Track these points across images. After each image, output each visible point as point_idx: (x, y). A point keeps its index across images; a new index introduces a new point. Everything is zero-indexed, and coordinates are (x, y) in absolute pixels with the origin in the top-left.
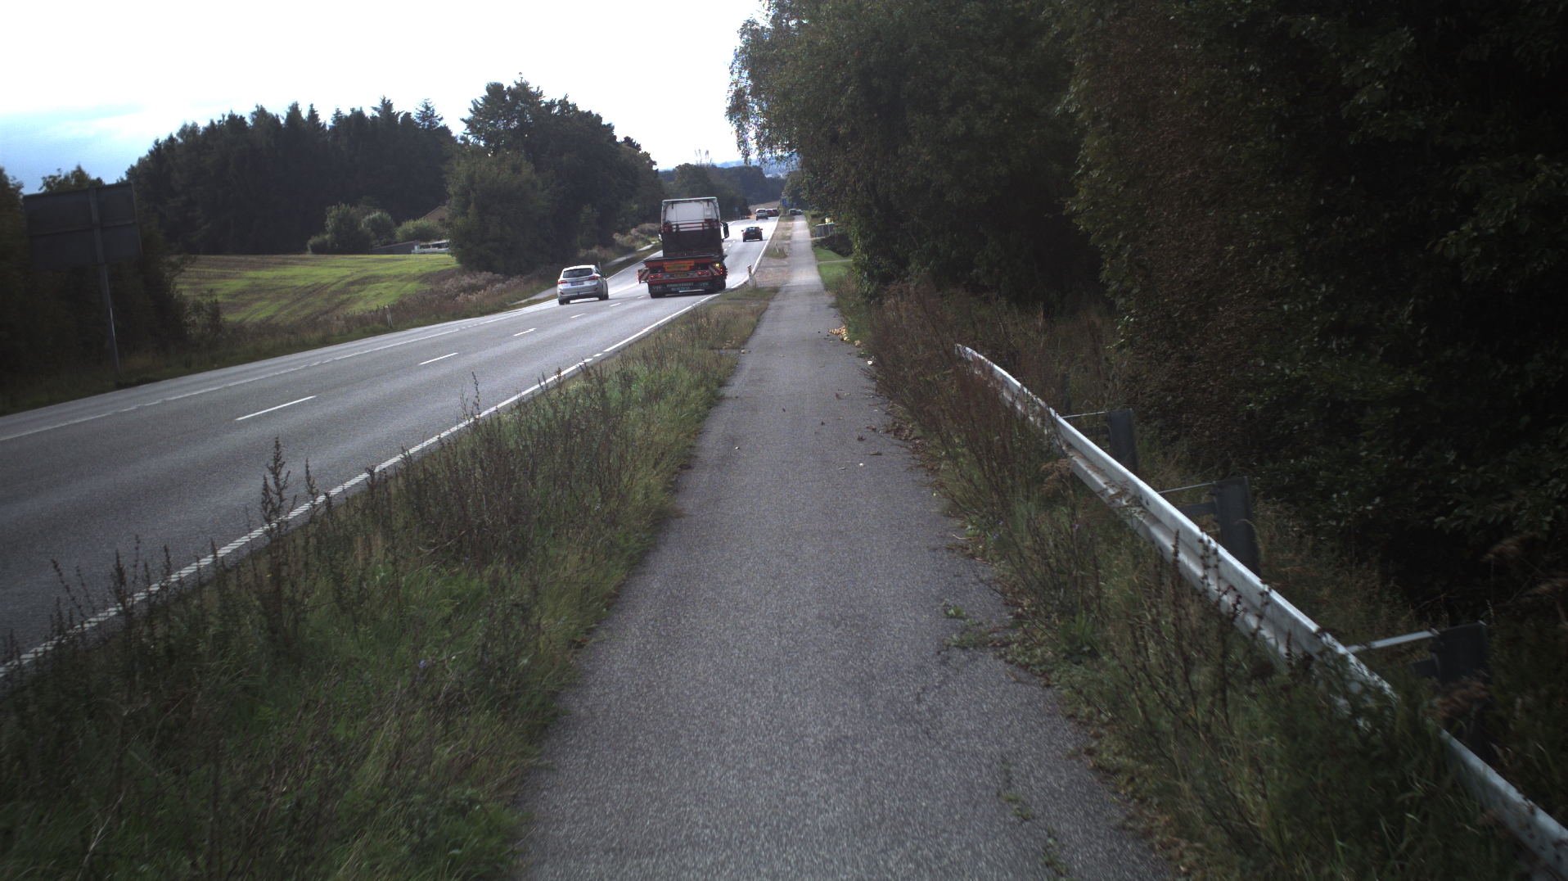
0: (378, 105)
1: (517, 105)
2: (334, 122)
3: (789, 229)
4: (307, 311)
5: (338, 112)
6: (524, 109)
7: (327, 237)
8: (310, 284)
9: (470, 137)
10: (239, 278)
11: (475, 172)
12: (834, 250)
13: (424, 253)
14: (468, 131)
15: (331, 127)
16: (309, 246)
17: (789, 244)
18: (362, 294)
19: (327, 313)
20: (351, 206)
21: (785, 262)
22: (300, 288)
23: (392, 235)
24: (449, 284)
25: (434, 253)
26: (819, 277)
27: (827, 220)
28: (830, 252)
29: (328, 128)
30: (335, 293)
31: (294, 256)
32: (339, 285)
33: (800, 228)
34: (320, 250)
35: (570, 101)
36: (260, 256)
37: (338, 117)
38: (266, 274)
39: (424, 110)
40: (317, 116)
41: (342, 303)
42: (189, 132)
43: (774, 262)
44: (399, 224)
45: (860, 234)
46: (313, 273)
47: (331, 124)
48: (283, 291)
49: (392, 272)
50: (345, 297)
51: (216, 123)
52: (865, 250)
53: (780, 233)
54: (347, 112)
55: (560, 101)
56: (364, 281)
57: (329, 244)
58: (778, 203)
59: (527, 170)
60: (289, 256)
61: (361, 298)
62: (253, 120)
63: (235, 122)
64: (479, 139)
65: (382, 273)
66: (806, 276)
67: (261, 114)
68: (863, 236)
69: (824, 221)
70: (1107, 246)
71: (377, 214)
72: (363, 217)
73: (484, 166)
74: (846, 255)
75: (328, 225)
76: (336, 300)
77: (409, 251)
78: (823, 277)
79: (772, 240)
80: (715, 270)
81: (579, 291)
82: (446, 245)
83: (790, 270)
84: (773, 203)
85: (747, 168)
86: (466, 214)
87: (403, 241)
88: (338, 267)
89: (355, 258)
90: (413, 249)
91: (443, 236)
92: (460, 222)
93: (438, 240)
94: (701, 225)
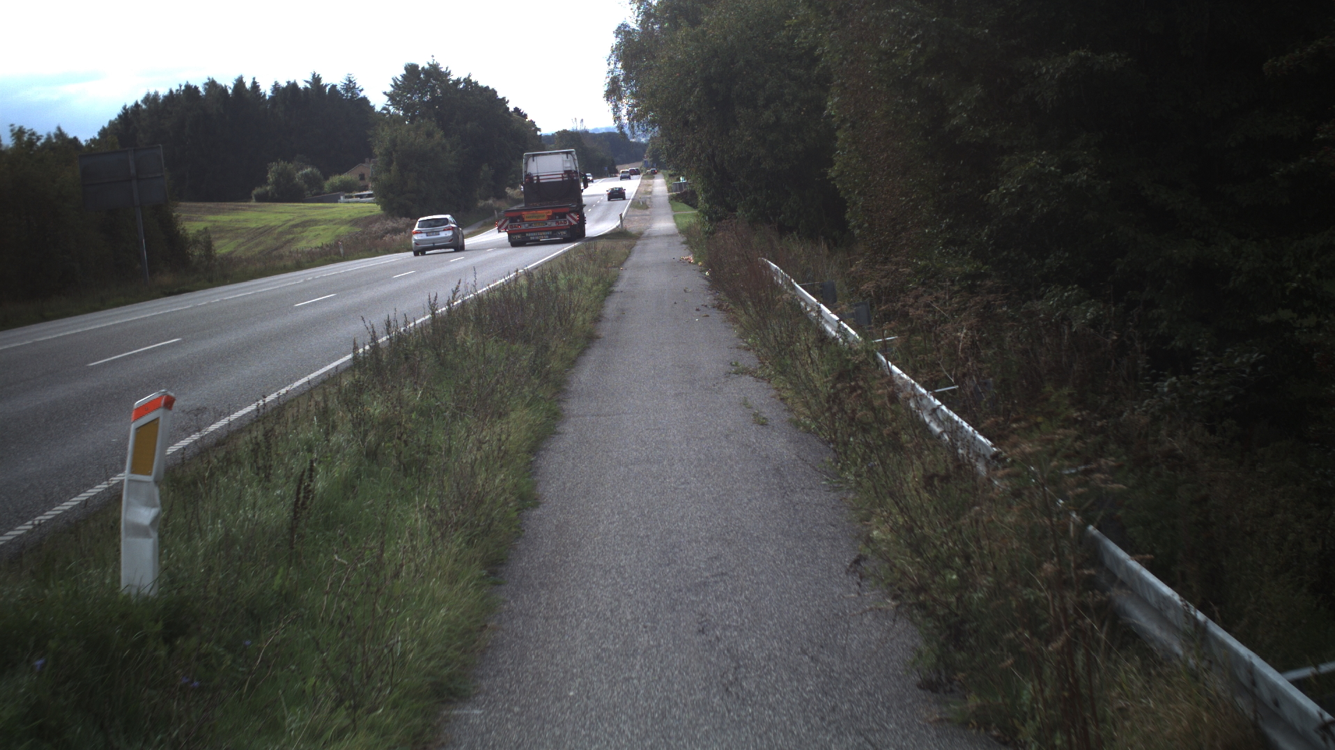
0: (310, 78)
1: (430, 81)
2: (273, 92)
3: (650, 185)
4: (261, 248)
5: (276, 84)
6: (435, 85)
7: (268, 188)
8: (260, 226)
9: (391, 108)
10: (202, 221)
11: (396, 137)
12: (686, 202)
13: (348, 202)
14: (389, 103)
15: (269, 96)
16: (253, 195)
17: (650, 198)
18: (304, 234)
19: (276, 249)
20: (288, 163)
21: (647, 212)
22: (252, 229)
23: (321, 188)
24: (376, 227)
25: (357, 202)
26: (675, 224)
27: (681, 178)
28: (684, 204)
29: (267, 98)
30: (282, 234)
31: (242, 204)
32: (284, 227)
33: (660, 186)
34: (263, 198)
35: (473, 79)
36: (216, 203)
37: (276, 88)
38: (223, 219)
39: (347, 83)
40: (258, 86)
41: (289, 241)
42: (151, 100)
43: (638, 212)
44: (326, 178)
45: (703, 189)
46: (263, 217)
47: (270, 94)
48: (239, 231)
49: (328, 217)
50: (291, 236)
51: (174, 91)
52: (707, 201)
53: (643, 189)
54: (283, 84)
55: (465, 79)
56: (306, 224)
57: (270, 194)
58: (641, 164)
59: (438, 135)
60: (239, 204)
61: (303, 238)
62: (205, 89)
63: (190, 91)
64: (398, 109)
65: (319, 218)
66: (664, 224)
67: (212, 85)
68: (705, 191)
69: (679, 179)
70: (850, 198)
71: (308, 170)
72: (298, 172)
73: (403, 132)
74: (694, 206)
75: (268, 178)
76: (283, 239)
77: (336, 200)
78: (677, 224)
79: (635, 196)
80: (572, 219)
81: (434, 241)
82: (369, 196)
83: (651, 219)
84: (636, 164)
85: (614, 133)
86: (389, 171)
87: (331, 192)
88: (281, 213)
89: (293, 206)
90: (340, 198)
91: (365, 188)
92: (384, 176)
93: (360, 192)
94: (561, 176)
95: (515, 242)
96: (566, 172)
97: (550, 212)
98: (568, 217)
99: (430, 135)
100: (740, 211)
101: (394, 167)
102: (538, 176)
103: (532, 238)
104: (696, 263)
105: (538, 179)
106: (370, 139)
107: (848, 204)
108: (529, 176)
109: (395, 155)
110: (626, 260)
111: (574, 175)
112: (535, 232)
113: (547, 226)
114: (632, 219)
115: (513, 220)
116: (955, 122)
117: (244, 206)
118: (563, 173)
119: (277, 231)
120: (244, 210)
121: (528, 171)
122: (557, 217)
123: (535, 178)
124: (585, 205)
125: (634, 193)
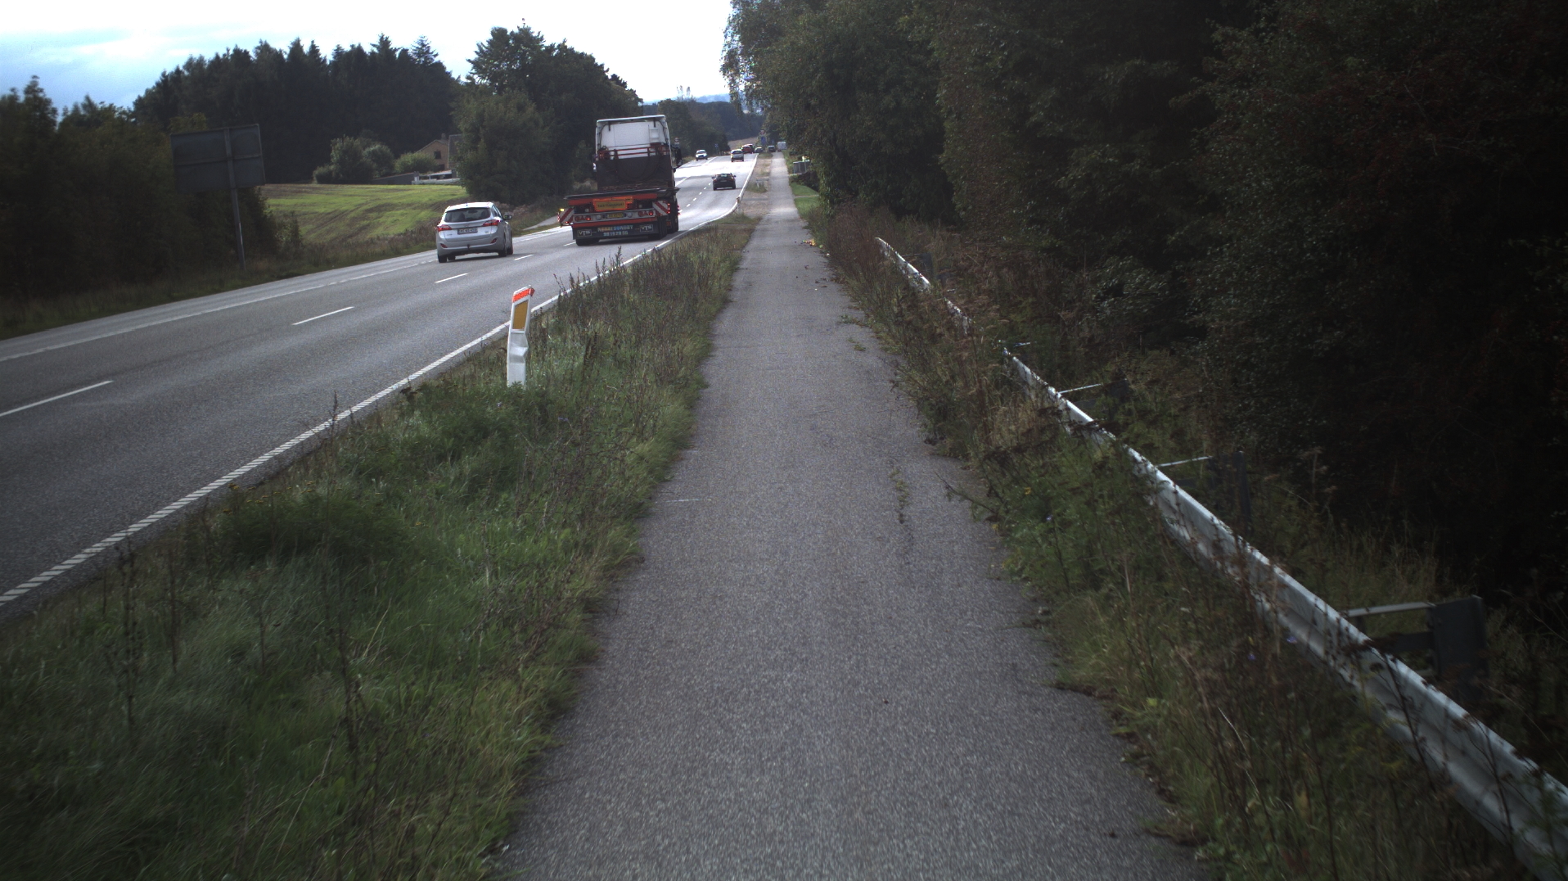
0: (377, 42)
1: (520, 47)
2: (334, 57)
3: (767, 165)
4: (333, 235)
5: (339, 48)
6: (525, 52)
7: (332, 167)
8: (330, 211)
9: (475, 77)
11: (483, 110)
12: (809, 185)
13: (424, 184)
14: (473, 71)
15: (331, 62)
16: (314, 175)
17: (768, 180)
18: (381, 220)
19: (351, 236)
20: (355, 139)
21: (765, 196)
22: (321, 214)
23: (392, 167)
25: (434, 184)
26: (796, 209)
27: (803, 158)
28: (805, 187)
29: (328, 63)
30: (354, 219)
32: (357, 212)
33: (779, 166)
34: (326, 179)
35: (569, 45)
37: (339, 52)
39: (420, 46)
40: (318, 50)
41: (364, 228)
42: (195, 65)
43: (755, 196)
44: (397, 157)
45: (825, 173)
47: (332, 59)
48: (307, 216)
49: (404, 201)
50: (365, 222)
51: (221, 55)
52: (828, 184)
53: (759, 170)
54: (347, 48)
55: (559, 45)
56: (381, 209)
57: (335, 175)
58: (756, 140)
59: (531, 109)
61: (380, 224)
62: (257, 54)
63: (239, 56)
64: (484, 79)
65: (396, 201)
66: (784, 209)
67: (264, 49)
68: (827, 174)
69: (800, 159)
70: (956, 182)
71: (376, 147)
72: (364, 149)
73: (492, 104)
74: (816, 189)
75: (333, 157)
76: (358, 226)
77: (409, 181)
78: (799, 209)
79: (751, 178)
80: (661, 209)
81: (468, 242)
82: (448, 176)
83: (770, 205)
84: (751, 140)
85: (726, 103)
86: (476, 149)
87: (402, 173)
88: (351, 196)
89: (363, 188)
90: (413, 180)
91: (442, 168)
92: (469, 155)
93: (435, 172)
94: (646, 150)
95: (582, 241)
96: (653, 145)
97: (630, 199)
98: (655, 206)
99: (521, 108)
100: (861, 195)
101: (481, 145)
102: (616, 151)
103: (605, 234)
104: (817, 245)
105: (616, 155)
106: (452, 113)
107: (954, 188)
108: (604, 151)
109: (482, 131)
110: (746, 244)
111: (664, 149)
112: (610, 226)
113: (627, 218)
114: (749, 203)
115: (579, 209)
116: (1033, 119)
117: (307, 188)
118: (648, 146)
119: (349, 217)
120: (308, 193)
121: (603, 144)
122: (640, 206)
123: (612, 153)
124: (678, 189)
125: (750, 175)
